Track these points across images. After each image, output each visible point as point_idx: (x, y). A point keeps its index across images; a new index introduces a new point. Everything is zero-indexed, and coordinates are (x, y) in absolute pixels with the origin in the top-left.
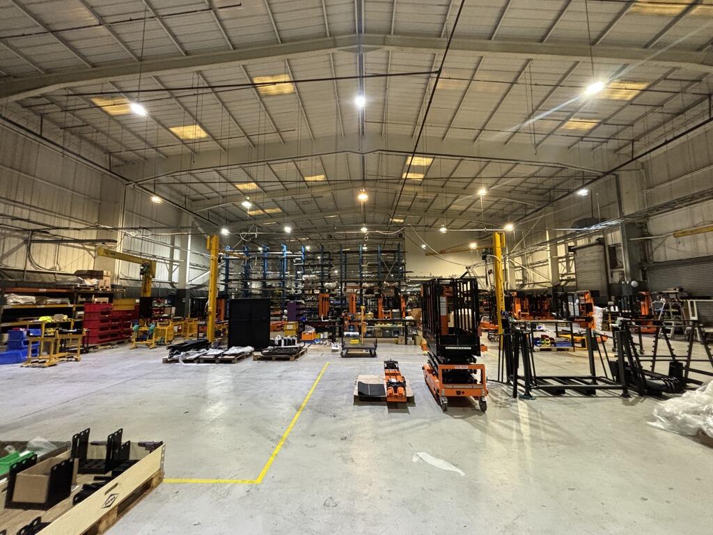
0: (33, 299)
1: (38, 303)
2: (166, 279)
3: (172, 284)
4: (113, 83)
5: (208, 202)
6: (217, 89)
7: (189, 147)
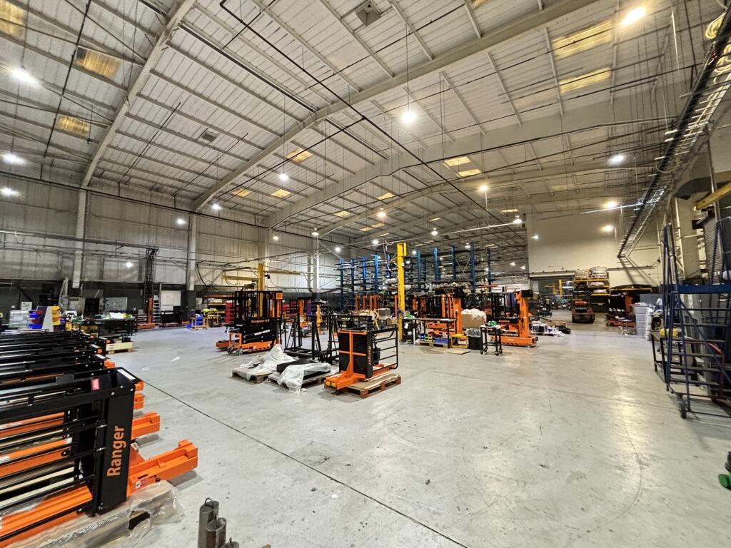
0: (220, 301)
1: (223, 303)
2: (306, 286)
3: (310, 289)
4: (231, 184)
5: (326, 229)
6: (274, 169)
7: (288, 201)
